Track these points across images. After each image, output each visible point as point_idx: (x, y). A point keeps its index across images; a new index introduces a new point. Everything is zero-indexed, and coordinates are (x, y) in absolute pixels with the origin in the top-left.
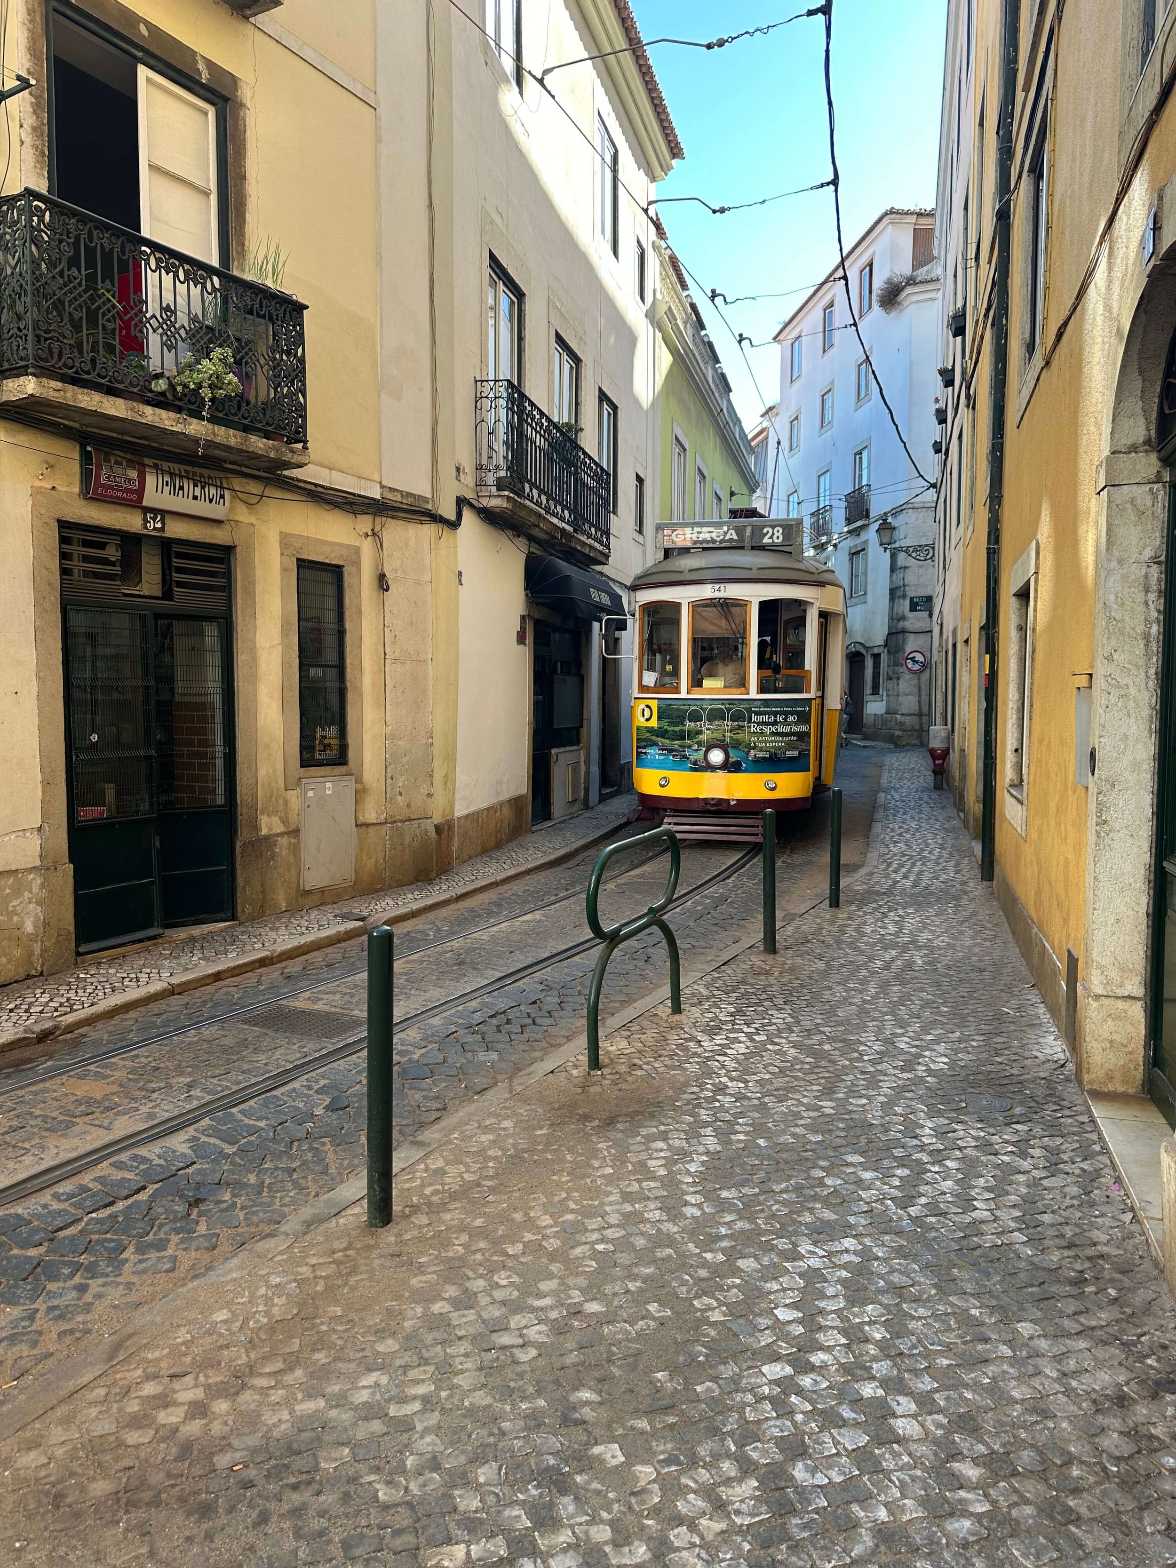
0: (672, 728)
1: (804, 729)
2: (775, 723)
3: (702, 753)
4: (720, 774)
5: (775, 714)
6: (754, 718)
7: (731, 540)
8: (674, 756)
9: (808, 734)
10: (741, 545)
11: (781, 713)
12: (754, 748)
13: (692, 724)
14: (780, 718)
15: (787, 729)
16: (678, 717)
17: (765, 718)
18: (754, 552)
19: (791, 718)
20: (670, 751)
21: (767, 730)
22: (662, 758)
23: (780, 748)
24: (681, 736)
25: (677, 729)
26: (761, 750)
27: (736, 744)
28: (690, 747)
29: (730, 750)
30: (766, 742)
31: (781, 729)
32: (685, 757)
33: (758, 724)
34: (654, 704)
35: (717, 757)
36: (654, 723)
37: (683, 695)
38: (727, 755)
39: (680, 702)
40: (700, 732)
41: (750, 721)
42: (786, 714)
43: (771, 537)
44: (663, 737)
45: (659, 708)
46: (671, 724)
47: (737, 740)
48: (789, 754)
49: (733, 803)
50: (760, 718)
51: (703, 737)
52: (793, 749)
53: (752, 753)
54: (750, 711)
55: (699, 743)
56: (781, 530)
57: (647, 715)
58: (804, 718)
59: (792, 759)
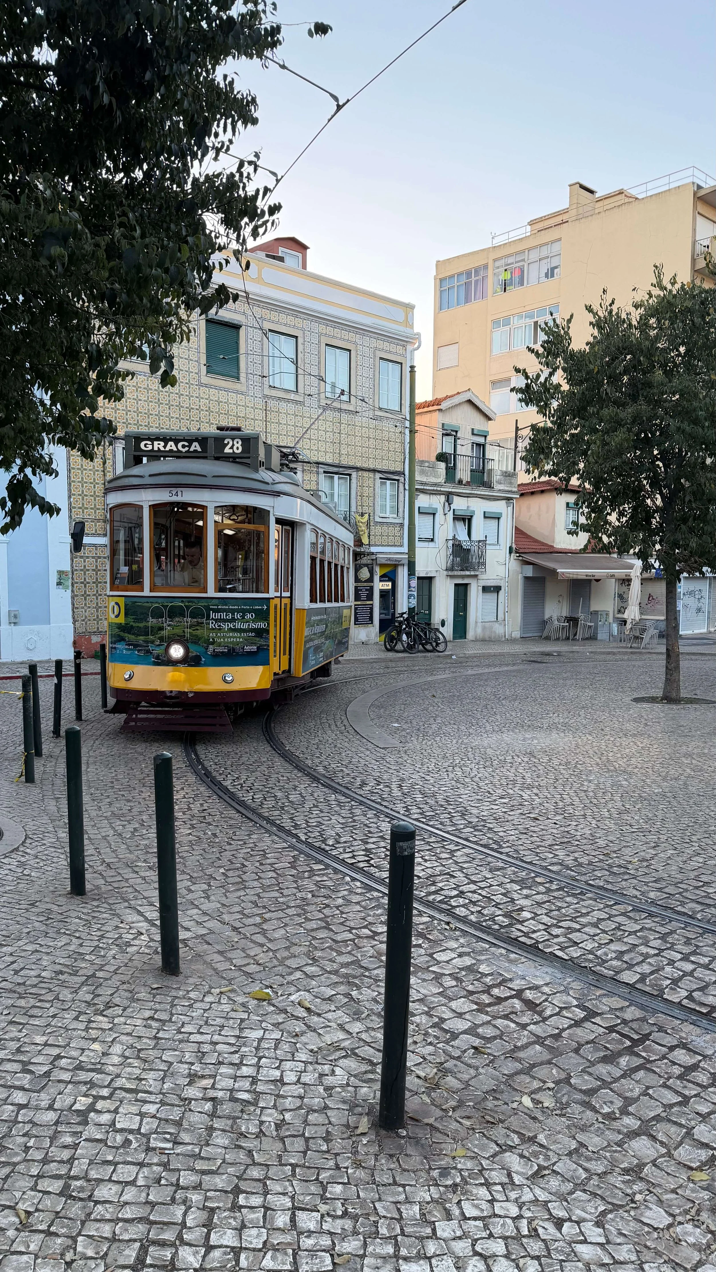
0: (137, 624)
1: (263, 626)
2: (233, 620)
3: (163, 647)
4: (181, 667)
5: (233, 612)
6: (212, 615)
7: (195, 451)
8: (139, 651)
9: (267, 631)
10: (204, 455)
11: (238, 611)
12: (213, 643)
13: (155, 620)
14: (238, 616)
15: (246, 626)
16: (142, 613)
17: (223, 615)
18: (217, 462)
19: (249, 616)
20: (136, 646)
21: (225, 626)
22: (129, 652)
23: (238, 643)
24: (145, 632)
25: (141, 625)
26: (219, 645)
27: (196, 640)
28: (152, 642)
29: (190, 645)
30: (224, 637)
31: (238, 625)
32: (148, 652)
33: (216, 620)
34: (122, 601)
35: (177, 651)
36: (121, 620)
37: (147, 592)
38: (187, 650)
39: (146, 600)
40: (161, 629)
41: (208, 618)
42: (244, 612)
43: (232, 448)
44: (129, 633)
45: (126, 605)
46: (137, 620)
47: (197, 636)
48: (247, 649)
49: (190, 695)
50: (218, 616)
51: (164, 633)
52: (252, 644)
53: (211, 648)
54: (208, 609)
55: (162, 639)
56: (240, 443)
57: (116, 612)
58: (263, 615)
59: (250, 653)
